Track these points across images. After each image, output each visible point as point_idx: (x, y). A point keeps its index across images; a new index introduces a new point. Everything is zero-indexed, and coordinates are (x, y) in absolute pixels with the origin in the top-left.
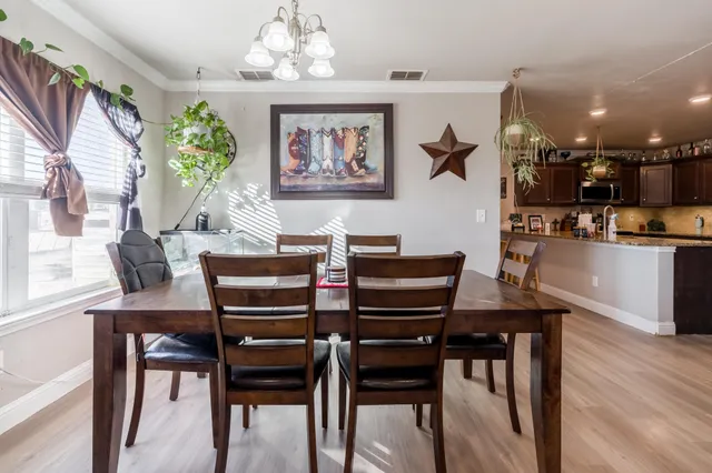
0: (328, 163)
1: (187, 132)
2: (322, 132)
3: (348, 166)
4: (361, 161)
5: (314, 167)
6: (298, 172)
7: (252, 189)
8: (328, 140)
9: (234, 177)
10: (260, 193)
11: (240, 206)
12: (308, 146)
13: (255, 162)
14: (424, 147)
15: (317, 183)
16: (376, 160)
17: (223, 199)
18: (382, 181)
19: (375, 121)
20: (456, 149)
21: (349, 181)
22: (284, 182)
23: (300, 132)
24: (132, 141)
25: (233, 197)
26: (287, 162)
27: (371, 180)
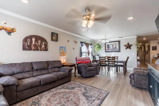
0: (112, 48)
1: (96, 47)
2: (111, 45)
3: (114, 48)
4: (116, 48)
5: (110, 49)
6: (108, 49)
7: (103, 51)
8: (111, 46)
9: (101, 50)
10: (104, 52)
11: (102, 53)
12: (109, 47)
13: (103, 48)
14: (124, 45)
15: (110, 51)
16: (118, 47)
17: (100, 53)
18: (118, 50)
19: (118, 43)
20: (129, 45)
21: (114, 50)
22: (106, 50)
23: (108, 45)
24: (92, 48)
25: (101, 52)
26: (107, 48)
27: (117, 50)
